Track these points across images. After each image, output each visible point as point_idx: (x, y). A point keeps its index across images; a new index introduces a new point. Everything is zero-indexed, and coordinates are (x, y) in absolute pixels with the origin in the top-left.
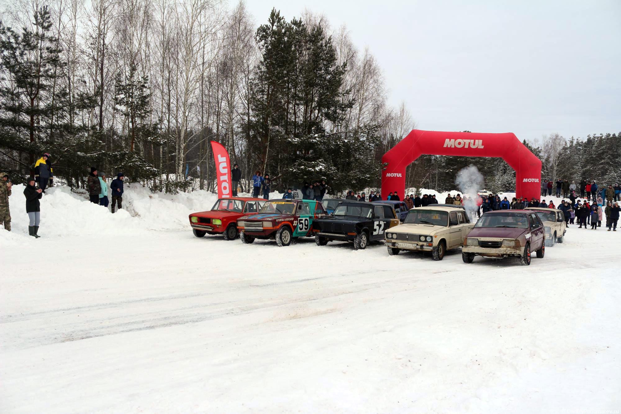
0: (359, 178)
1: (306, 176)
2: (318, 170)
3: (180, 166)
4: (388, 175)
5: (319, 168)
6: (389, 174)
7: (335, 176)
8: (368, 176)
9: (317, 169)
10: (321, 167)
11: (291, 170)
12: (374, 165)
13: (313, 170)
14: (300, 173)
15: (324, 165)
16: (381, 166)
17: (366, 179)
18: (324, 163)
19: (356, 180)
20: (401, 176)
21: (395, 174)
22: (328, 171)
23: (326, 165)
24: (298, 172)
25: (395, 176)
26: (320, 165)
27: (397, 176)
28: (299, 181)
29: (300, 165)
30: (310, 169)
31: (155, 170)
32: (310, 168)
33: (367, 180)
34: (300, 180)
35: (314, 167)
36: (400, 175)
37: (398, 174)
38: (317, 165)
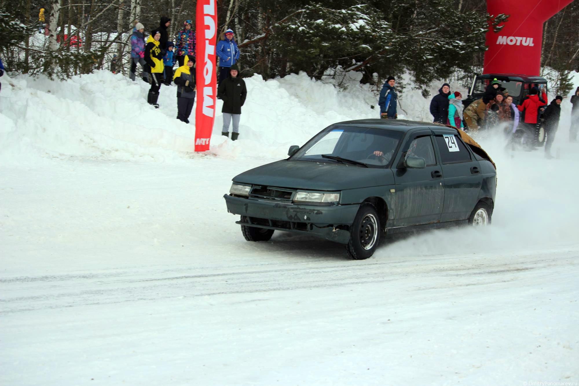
0: (440, 48)
1: (325, 40)
2: (356, 30)
3: (53, 15)
4: (502, 40)
5: (358, 25)
6: (505, 37)
7: (388, 42)
8: (461, 43)
9: (354, 27)
10: (361, 22)
11: (294, 27)
12: (475, 19)
13: (344, 29)
14: (314, 35)
15: (365, 16)
16: (490, 20)
17: (455, 51)
18: (366, 14)
19: (433, 51)
20: (532, 45)
21: (519, 39)
22: (374, 31)
23: (370, 17)
24: (308, 33)
25: (518, 44)
26: (358, 19)
27: (524, 44)
28: (309, 52)
29: (314, 15)
30: (337, 26)
31: (23, 28)
32: (337, 23)
33: (458, 53)
34: (313, 51)
35: (344, 21)
36: (529, 42)
37: (524, 38)
38: (352, 18)
